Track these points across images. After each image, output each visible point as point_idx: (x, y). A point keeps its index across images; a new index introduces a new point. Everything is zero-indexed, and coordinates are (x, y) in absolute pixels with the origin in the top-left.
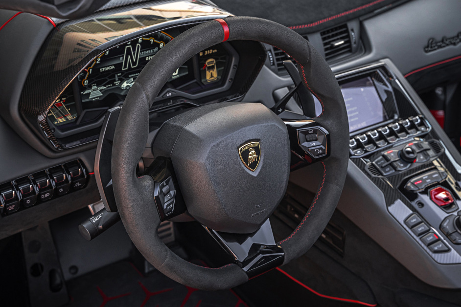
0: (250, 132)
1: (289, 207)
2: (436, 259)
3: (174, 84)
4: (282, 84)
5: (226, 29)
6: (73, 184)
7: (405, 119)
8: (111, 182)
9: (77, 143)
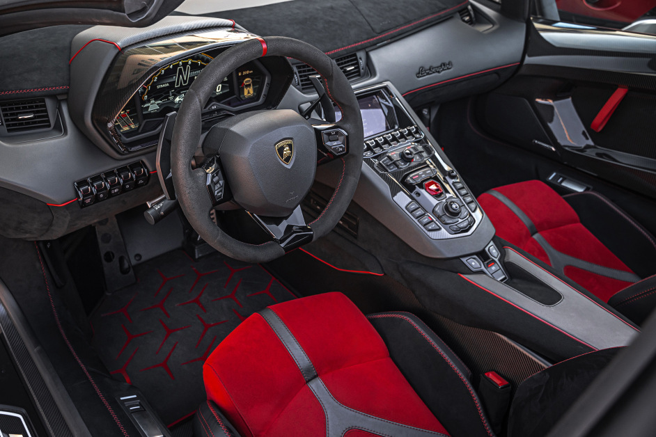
0: (285, 132)
1: (312, 200)
2: (430, 236)
3: (219, 98)
4: (306, 100)
5: (264, 46)
6: (137, 181)
7: (404, 128)
8: (170, 175)
9: (139, 147)
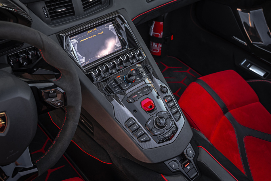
2: (142, 147)
